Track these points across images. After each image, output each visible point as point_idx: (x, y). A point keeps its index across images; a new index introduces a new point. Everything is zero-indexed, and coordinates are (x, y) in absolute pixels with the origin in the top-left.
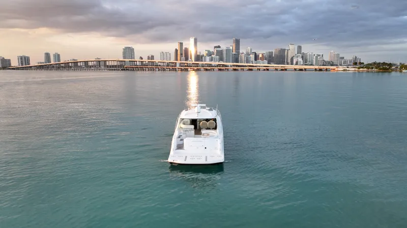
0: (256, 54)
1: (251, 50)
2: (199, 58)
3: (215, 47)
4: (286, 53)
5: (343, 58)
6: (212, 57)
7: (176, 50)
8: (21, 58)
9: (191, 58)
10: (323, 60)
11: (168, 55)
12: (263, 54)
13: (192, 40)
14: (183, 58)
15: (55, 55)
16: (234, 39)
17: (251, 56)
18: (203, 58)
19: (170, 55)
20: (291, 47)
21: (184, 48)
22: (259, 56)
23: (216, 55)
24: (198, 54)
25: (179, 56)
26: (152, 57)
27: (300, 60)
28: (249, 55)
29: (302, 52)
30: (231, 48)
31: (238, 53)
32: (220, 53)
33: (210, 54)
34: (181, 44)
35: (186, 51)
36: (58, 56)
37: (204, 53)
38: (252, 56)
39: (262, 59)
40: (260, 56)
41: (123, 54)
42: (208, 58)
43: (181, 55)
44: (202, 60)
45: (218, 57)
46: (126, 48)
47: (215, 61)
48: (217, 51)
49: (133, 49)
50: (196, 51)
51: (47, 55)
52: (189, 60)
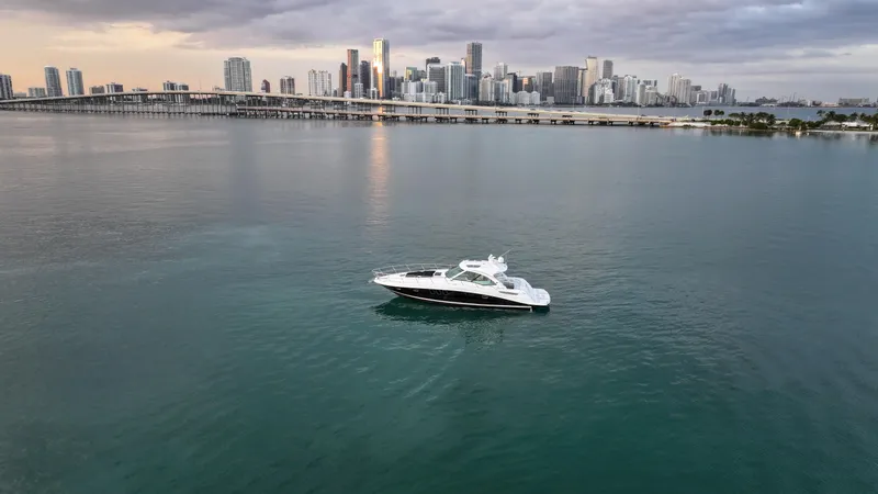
0: (515, 77)
1: (506, 68)
2: (393, 86)
3: (428, 61)
4: (580, 76)
5: (698, 88)
6: (422, 84)
7: (344, 67)
9: (376, 85)
10: (657, 94)
11: (326, 76)
12: (530, 79)
13: (378, 48)
14: (359, 85)
15: (70, 75)
16: (470, 42)
17: (506, 81)
18: (403, 84)
19: (330, 75)
20: (590, 63)
21: (360, 63)
22: (521, 81)
23: (431, 79)
24: (391, 75)
25: (349, 80)
26: (291, 82)
27: (608, 92)
28: (501, 80)
29: (614, 73)
30: (463, 64)
31: (478, 75)
32: (438, 76)
33: (417, 76)
34: (354, 54)
35: (366, 66)
36: (77, 77)
38: (508, 84)
39: (530, 88)
40: (525, 82)
41: (226, 74)
42: (412, 86)
43: (356, 76)
44: (400, 90)
45: (434, 83)
46: (232, 60)
47: (427, 91)
48: (431, 69)
49: (248, 63)
50: (387, 71)
51: (53, 74)
52: (372, 89)
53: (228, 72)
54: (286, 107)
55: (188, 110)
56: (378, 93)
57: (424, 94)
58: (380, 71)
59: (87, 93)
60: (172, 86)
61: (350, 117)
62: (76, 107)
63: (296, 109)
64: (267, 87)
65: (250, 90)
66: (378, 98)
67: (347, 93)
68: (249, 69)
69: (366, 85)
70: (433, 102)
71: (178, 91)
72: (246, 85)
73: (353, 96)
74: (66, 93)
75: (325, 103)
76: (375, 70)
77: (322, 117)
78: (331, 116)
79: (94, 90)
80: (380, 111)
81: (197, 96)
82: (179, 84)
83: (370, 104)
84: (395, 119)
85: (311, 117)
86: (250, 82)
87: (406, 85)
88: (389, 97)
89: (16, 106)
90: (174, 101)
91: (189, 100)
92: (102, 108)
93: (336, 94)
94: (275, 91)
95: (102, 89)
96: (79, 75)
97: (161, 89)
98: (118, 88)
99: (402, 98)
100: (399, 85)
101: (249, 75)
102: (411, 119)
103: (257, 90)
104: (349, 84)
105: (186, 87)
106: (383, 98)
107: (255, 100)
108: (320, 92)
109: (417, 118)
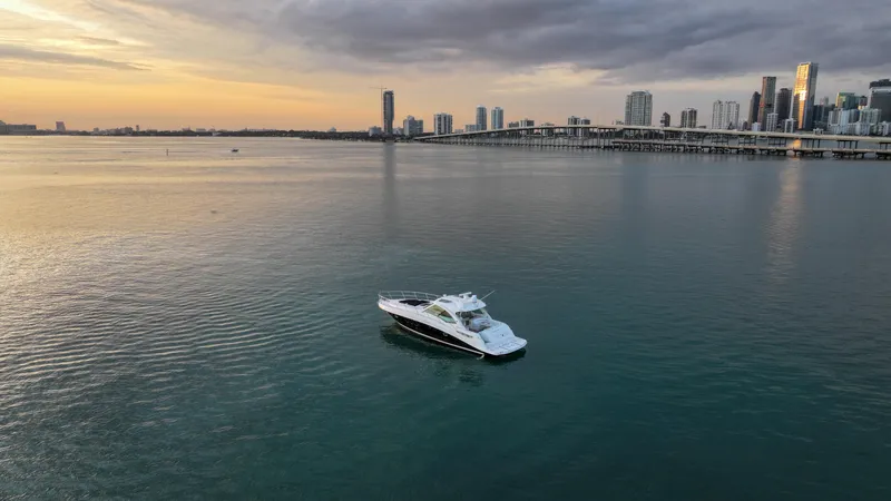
2: (817, 116)
3: (873, 85)
6: (858, 112)
7: (757, 96)
8: (440, 119)
9: (796, 115)
11: (733, 107)
13: (803, 71)
14: (774, 114)
15: (494, 113)
18: (831, 113)
19: (738, 106)
21: (777, 90)
23: (872, 107)
24: (817, 102)
25: (761, 110)
26: (693, 114)
32: (884, 101)
33: (852, 102)
34: (771, 81)
35: (786, 95)
36: (499, 114)
37: (835, 100)
41: (628, 107)
42: (844, 115)
43: (770, 106)
44: (826, 121)
45: (877, 110)
46: (635, 93)
47: (864, 120)
48: (874, 94)
49: (651, 96)
50: (811, 98)
51: (482, 113)
52: (791, 119)
53: (629, 106)
54: (683, 141)
55: (586, 144)
56: (796, 123)
57: (858, 126)
58: (803, 98)
59: (505, 127)
60: (575, 121)
61: (758, 152)
62: (493, 141)
63: (694, 143)
64: (667, 120)
65: (649, 123)
66: (796, 129)
67: (756, 125)
68: (650, 102)
69: (783, 114)
70: (872, 134)
71: (580, 125)
72: (646, 119)
73: (763, 129)
74: (489, 128)
75: (729, 137)
76: (797, 97)
77: (722, 151)
78: (734, 151)
79: (510, 125)
80: (796, 145)
81: (595, 130)
82: (582, 118)
83: (786, 138)
84: (819, 155)
85: (710, 152)
86: (650, 116)
87: (835, 115)
88: (809, 127)
89: (444, 140)
90: (581, 136)
91: (589, 134)
92: (513, 141)
93: (747, 126)
94: (675, 124)
95: (517, 124)
96: (501, 112)
97: (566, 125)
98: (530, 123)
99: (826, 130)
100: (827, 114)
101: (650, 109)
102: (841, 155)
103: (656, 125)
104: (760, 115)
105: (587, 122)
106: (802, 129)
107: (653, 134)
108: (725, 124)
109: (850, 154)
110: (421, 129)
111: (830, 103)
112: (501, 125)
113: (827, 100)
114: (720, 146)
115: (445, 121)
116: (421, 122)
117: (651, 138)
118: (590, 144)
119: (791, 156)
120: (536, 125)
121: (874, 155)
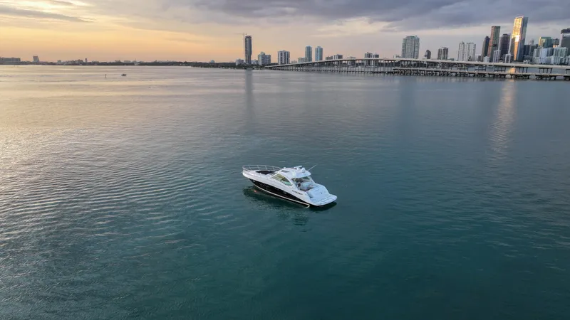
2: (526, 52)
3: (564, 31)
6: (553, 50)
7: (487, 39)
8: (281, 54)
9: (512, 52)
11: (472, 47)
13: (518, 22)
14: (498, 51)
15: (317, 50)
18: (535, 50)
19: (475, 45)
21: (501, 35)
23: (562, 46)
24: (526, 43)
25: (490, 48)
26: (446, 51)
33: (549, 43)
34: (497, 29)
35: (506, 38)
36: (320, 51)
37: (538, 42)
41: (403, 47)
42: (544, 51)
43: (495, 46)
44: (532, 55)
45: (565, 48)
46: (408, 37)
47: (557, 55)
48: (564, 37)
49: (418, 39)
50: (522, 40)
51: (309, 50)
52: (509, 54)
53: (405, 46)
54: (440, 68)
55: (376, 71)
56: (513, 57)
57: (552, 58)
58: (517, 40)
59: (324, 60)
60: (369, 55)
61: (487, 75)
62: (316, 69)
63: (447, 70)
64: (428, 54)
65: (417, 57)
66: (512, 61)
67: (486, 59)
68: (418, 44)
69: (504, 50)
70: (561, 64)
71: (373, 58)
72: (415, 54)
73: (491, 61)
74: (314, 60)
75: (468, 66)
76: (514, 39)
77: (465, 75)
78: (471, 75)
79: (327, 58)
80: (512, 71)
81: (382, 62)
82: (374, 53)
83: (506, 67)
84: (526, 77)
85: (456, 76)
86: (418, 52)
87: (538, 51)
88: (521, 59)
89: (285, 68)
90: (374, 65)
91: (378, 64)
92: (329, 69)
93: (480, 59)
94: (434, 58)
95: (332, 58)
96: (321, 50)
97: (363, 58)
98: (340, 57)
99: (532, 61)
100: (533, 51)
101: (418, 47)
102: (541, 77)
103: (422, 57)
104: (489, 52)
105: (377, 56)
106: (516, 61)
107: (420, 64)
108: (466, 58)
109: (546, 77)
110: (270, 61)
111: (535, 44)
112: (321, 59)
113: (533, 42)
114: (462, 72)
115: (285, 55)
116: (270, 56)
117: (418, 66)
118: (379, 70)
119: (509, 78)
120: (344, 58)
121: (562, 78)
